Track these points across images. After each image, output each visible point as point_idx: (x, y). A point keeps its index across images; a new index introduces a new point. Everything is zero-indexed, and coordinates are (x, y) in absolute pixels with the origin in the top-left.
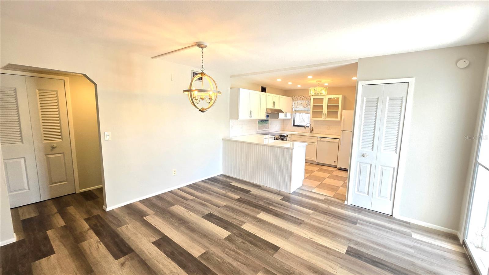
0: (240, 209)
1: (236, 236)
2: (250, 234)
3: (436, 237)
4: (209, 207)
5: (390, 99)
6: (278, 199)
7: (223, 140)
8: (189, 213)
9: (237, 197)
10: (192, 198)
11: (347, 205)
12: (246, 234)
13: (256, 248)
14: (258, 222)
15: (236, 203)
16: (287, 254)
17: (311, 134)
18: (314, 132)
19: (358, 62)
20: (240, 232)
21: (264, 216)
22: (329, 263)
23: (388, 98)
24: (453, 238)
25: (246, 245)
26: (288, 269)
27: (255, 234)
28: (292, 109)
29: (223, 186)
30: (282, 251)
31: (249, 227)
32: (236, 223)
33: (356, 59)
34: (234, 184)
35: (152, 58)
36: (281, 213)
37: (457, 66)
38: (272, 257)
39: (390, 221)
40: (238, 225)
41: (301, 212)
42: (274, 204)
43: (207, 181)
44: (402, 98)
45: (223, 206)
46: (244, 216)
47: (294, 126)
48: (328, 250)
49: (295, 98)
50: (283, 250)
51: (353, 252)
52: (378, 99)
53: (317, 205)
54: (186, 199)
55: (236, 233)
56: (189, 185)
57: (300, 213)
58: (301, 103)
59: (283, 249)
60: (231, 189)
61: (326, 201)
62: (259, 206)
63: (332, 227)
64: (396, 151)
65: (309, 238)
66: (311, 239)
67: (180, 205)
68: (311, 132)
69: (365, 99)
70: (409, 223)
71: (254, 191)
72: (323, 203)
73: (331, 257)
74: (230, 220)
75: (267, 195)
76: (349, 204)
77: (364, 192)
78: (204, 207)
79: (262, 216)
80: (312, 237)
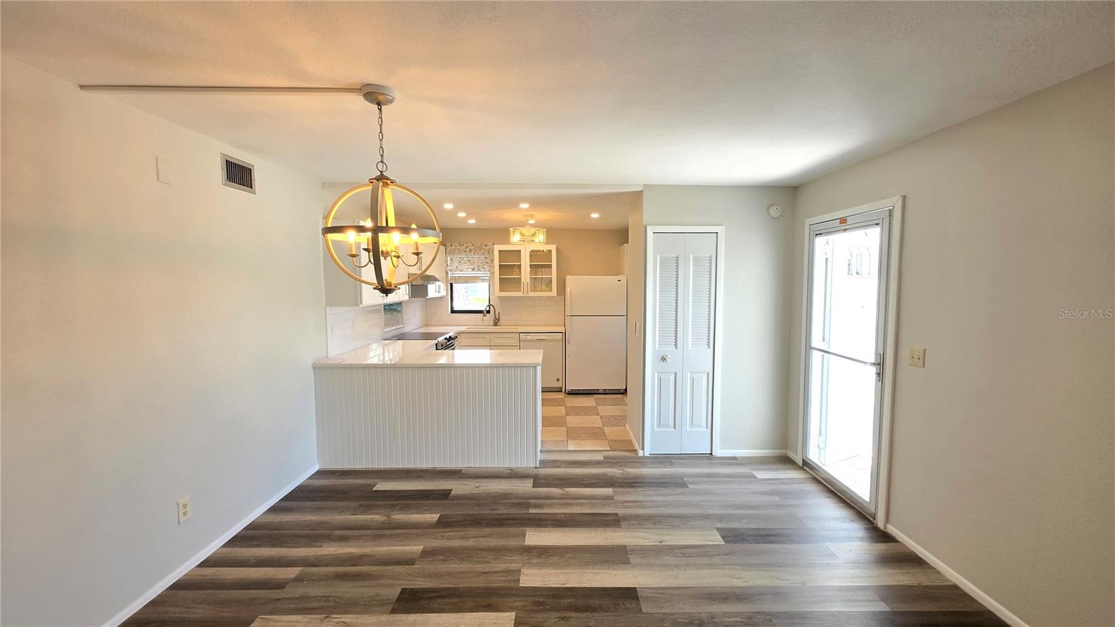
0: (470, 543)
1: (533, 611)
2: (556, 594)
3: (774, 466)
4: (382, 577)
5: (695, 259)
6: (526, 487)
7: (314, 368)
8: (334, 620)
9: (433, 517)
10: (292, 572)
11: (644, 457)
12: (547, 596)
13: (599, 615)
14: (542, 554)
15: (444, 532)
16: (657, 593)
17: (497, 329)
18: (502, 322)
19: (642, 191)
20: (532, 599)
21: (539, 536)
22: (726, 572)
23: (691, 257)
24: (785, 461)
25: (573, 620)
26: (687, 621)
27: (565, 586)
28: (447, 273)
29: (359, 503)
30: (644, 592)
31: (533, 577)
32: (498, 582)
33: (638, 185)
34: (382, 486)
35: (82, 87)
36: (564, 516)
37: (769, 213)
38: (642, 615)
39: (711, 463)
40: (509, 585)
41: (594, 499)
42: (532, 501)
43: (288, 504)
44: (710, 257)
45: (420, 557)
46: (499, 558)
47: (453, 311)
48: (700, 550)
49: (453, 247)
50: (644, 590)
51: (729, 535)
52: (677, 257)
53: (604, 475)
54: (279, 585)
55: (524, 606)
56: (235, 537)
57: (594, 501)
58: (467, 259)
59: (643, 588)
60: (392, 503)
61: (608, 462)
62: (509, 519)
63: (664, 506)
64: (709, 345)
65: (657, 543)
66: (661, 542)
67: (272, 613)
68: (496, 322)
69: (658, 257)
70: (735, 458)
71: (458, 487)
72: (610, 467)
73: (716, 560)
74: (479, 583)
75: (495, 487)
76: (647, 454)
77: (668, 426)
78: (367, 583)
79: (534, 538)
80: (658, 538)
